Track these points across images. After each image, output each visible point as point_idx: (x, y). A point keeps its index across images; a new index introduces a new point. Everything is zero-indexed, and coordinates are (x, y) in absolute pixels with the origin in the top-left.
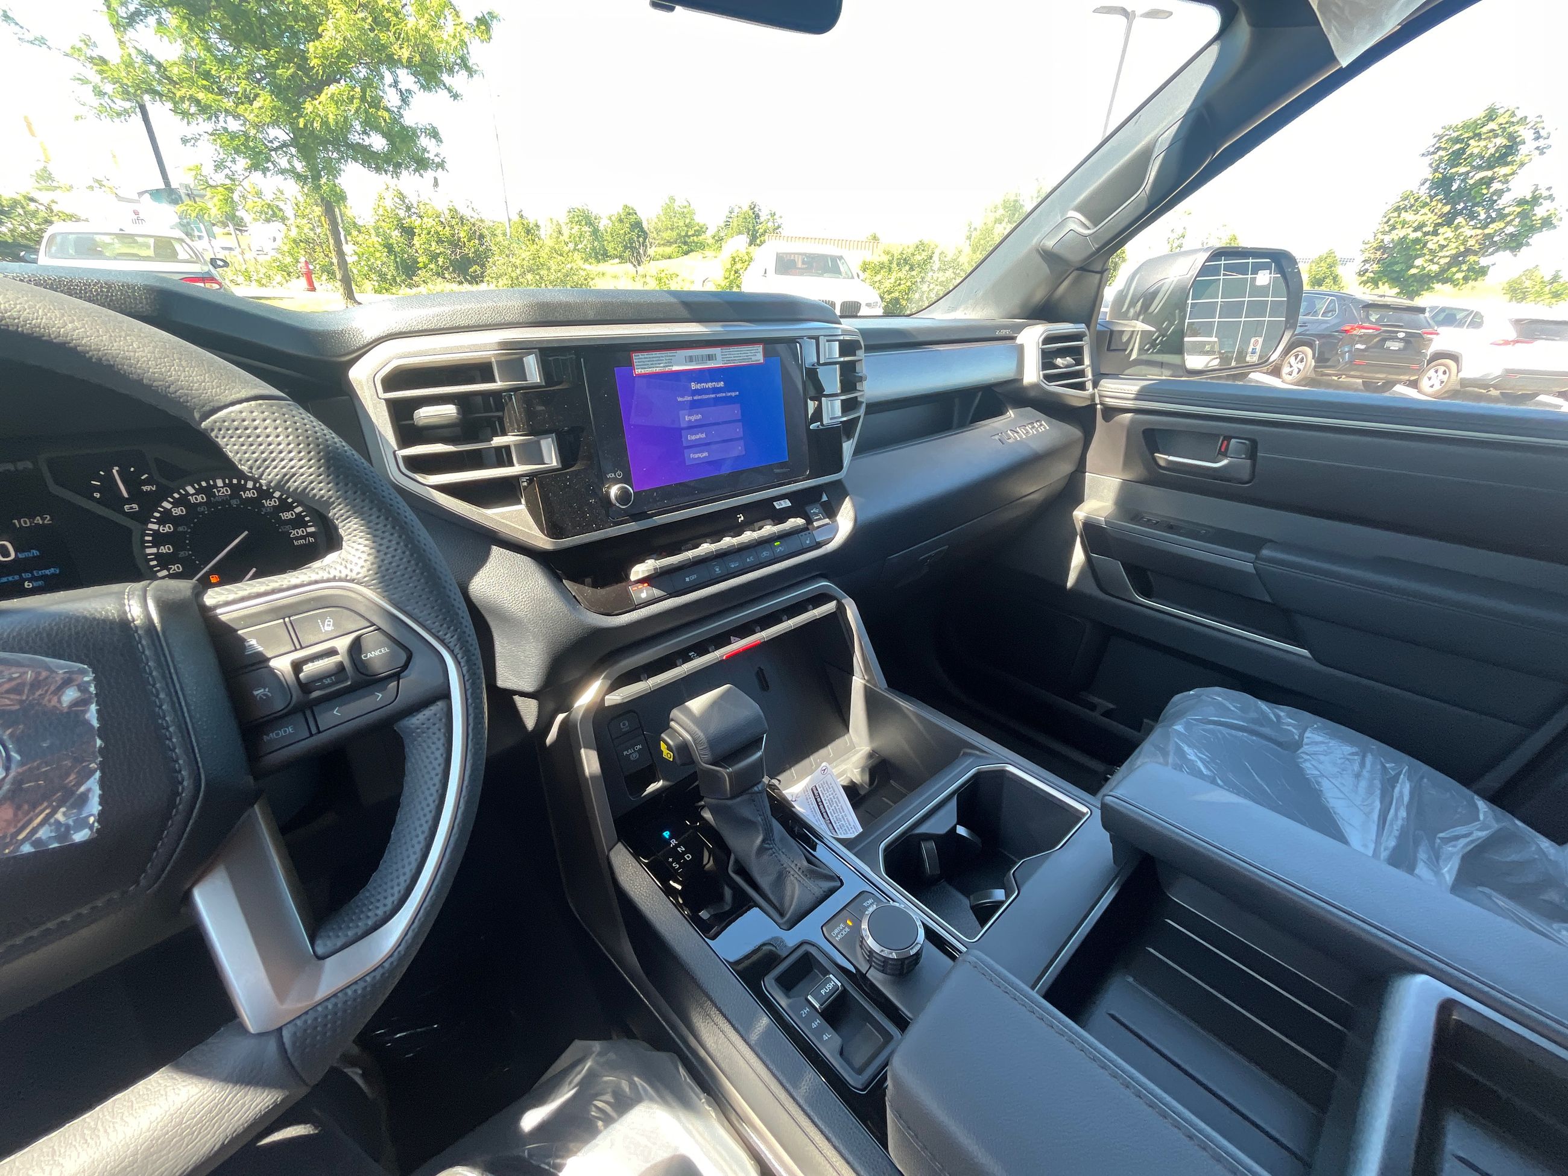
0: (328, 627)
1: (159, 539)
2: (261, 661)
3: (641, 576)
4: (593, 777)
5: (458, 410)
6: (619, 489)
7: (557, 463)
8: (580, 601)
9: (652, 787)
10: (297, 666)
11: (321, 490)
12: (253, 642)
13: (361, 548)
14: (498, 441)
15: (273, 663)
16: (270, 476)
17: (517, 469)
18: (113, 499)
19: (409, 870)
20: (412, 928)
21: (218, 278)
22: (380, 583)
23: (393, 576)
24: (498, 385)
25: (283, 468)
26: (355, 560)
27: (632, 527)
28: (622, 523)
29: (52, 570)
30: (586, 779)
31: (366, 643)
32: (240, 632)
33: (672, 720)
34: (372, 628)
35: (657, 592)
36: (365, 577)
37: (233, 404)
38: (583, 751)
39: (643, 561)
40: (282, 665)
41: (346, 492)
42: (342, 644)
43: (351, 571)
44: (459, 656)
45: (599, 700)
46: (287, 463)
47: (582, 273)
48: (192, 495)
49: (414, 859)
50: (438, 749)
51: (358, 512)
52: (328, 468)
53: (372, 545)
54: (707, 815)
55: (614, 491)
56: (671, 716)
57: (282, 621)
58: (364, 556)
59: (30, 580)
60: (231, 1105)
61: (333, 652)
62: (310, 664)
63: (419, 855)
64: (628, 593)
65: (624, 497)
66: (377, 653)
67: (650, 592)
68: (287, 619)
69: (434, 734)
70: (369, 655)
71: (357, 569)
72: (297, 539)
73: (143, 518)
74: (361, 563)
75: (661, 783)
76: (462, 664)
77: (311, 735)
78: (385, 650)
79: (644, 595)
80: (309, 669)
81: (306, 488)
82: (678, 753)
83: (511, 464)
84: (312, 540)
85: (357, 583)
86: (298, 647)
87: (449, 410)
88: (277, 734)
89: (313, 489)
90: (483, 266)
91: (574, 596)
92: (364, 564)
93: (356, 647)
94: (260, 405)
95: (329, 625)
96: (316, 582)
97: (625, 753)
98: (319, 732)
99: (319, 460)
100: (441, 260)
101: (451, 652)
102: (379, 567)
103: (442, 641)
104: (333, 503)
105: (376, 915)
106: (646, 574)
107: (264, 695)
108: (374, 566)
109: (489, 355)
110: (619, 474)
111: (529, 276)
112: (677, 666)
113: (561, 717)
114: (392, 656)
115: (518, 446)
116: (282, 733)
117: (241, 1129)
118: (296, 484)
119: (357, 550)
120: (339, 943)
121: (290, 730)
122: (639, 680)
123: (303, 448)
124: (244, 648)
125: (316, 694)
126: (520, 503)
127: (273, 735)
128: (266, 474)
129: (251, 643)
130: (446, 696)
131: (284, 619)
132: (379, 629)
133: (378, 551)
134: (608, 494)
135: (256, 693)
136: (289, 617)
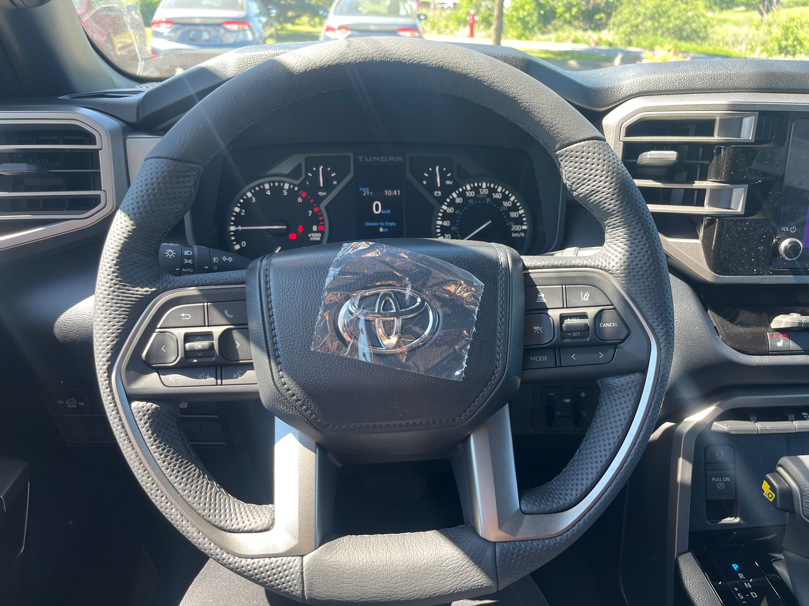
0: (585, 298)
1: (446, 216)
2: (544, 309)
3: (783, 326)
4: (683, 485)
5: (678, 156)
6: (790, 243)
7: (742, 210)
8: (719, 332)
9: (728, 520)
10: (563, 318)
11: (610, 204)
12: (542, 295)
13: (619, 249)
14: (698, 184)
15: (550, 312)
16: (582, 191)
17: (707, 209)
18: (432, 186)
19: (587, 483)
20: (579, 523)
21: (420, 29)
22: (626, 277)
23: (636, 274)
24: (716, 138)
25: (593, 186)
26: (613, 257)
27: (789, 279)
28: (782, 273)
29: (393, 223)
30: (678, 484)
31: (607, 316)
32: (537, 287)
33: (780, 466)
34: (611, 307)
35: (792, 345)
36: (617, 270)
37: (580, 141)
38: (681, 460)
39: (787, 313)
40: (554, 314)
41: (625, 209)
42: (592, 312)
43: (609, 263)
44: (662, 345)
45: (708, 422)
46: (597, 184)
47: (703, 20)
48: (468, 191)
49: (591, 477)
50: (627, 407)
51: (627, 224)
52: (620, 191)
53: (628, 249)
54: (782, 570)
55: (785, 244)
56: (781, 461)
57: (561, 286)
58: (620, 256)
59: (383, 227)
60: (464, 572)
61: (584, 316)
62: (569, 320)
63: (594, 476)
64: (765, 338)
65: (793, 249)
66: (609, 325)
67: (787, 343)
68: (564, 286)
69: (628, 395)
70: (604, 325)
71: (613, 263)
72: (515, 232)
73: (441, 201)
74: (617, 260)
75: (737, 520)
76: (662, 351)
77: (556, 366)
78: (614, 325)
79: (780, 344)
80: (568, 322)
81: (601, 202)
82: (781, 497)
83: (702, 205)
84: (523, 235)
85: (610, 273)
86: (565, 306)
87: (671, 155)
88: (538, 359)
89: (605, 203)
90: (609, 15)
91: (715, 327)
92: (619, 261)
93: (599, 316)
94: (595, 143)
95: (586, 297)
96: (586, 266)
97: (713, 479)
98: (561, 366)
99: (616, 185)
100: (574, 10)
101: (657, 340)
102: (629, 266)
103: (653, 330)
104: (614, 214)
105: (559, 503)
106: (789, 326)
107: (539, 331)
108: (626, 264)
109: (717, 114)
110: (793, 229)
111: (649, 24)
112: (787, 420)
113: (667, 425)
114: (617, 330)
115: (713, 190)
116: (540, 358)
117: (463, 590)
118: (596, 198)
119: (616, 250)
120: (535, 509)
121: (545, 358)
122: (747, 419)
123: (610, 174)
124: (537, 297)
125: (567, 340)
126: (697, 237)
127: (535, 358)
128: (581, 188)
129: (541, 296)
130: (644, 371)
131: (562, 285)
132: (615, 309)
133: (631, 254)
134: (777, 245)
135: (535, 328)
136: (565, 285)
